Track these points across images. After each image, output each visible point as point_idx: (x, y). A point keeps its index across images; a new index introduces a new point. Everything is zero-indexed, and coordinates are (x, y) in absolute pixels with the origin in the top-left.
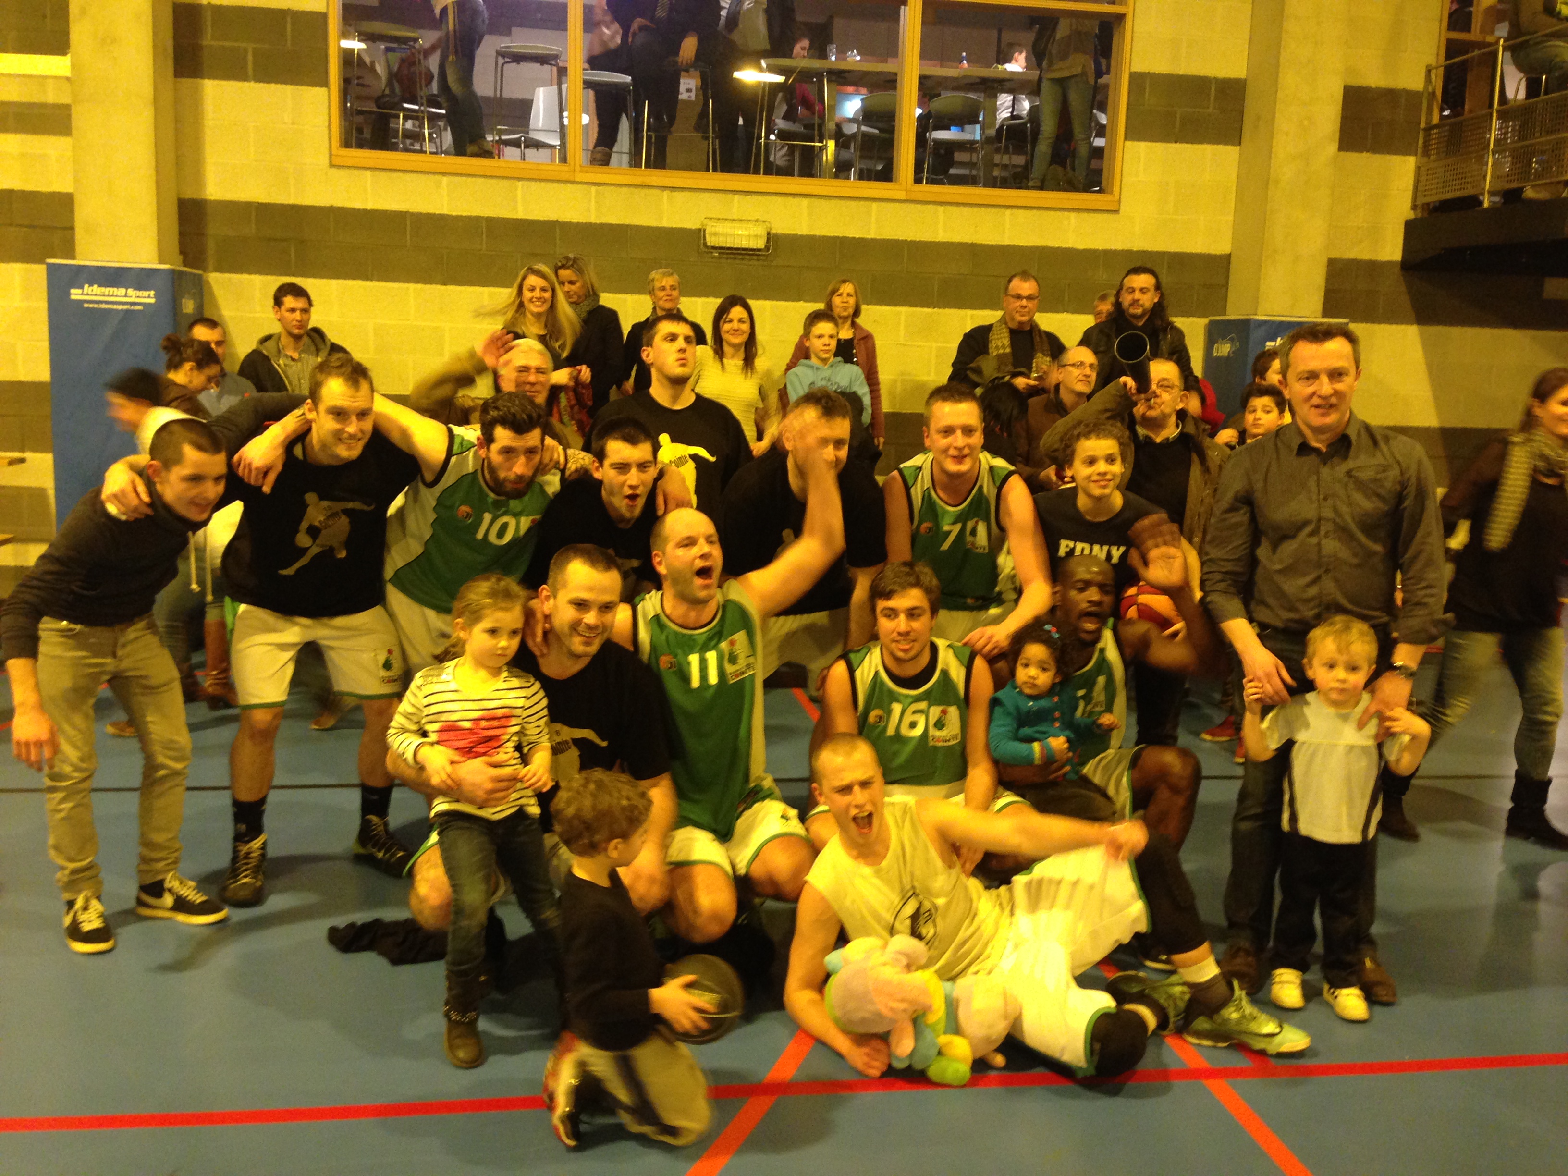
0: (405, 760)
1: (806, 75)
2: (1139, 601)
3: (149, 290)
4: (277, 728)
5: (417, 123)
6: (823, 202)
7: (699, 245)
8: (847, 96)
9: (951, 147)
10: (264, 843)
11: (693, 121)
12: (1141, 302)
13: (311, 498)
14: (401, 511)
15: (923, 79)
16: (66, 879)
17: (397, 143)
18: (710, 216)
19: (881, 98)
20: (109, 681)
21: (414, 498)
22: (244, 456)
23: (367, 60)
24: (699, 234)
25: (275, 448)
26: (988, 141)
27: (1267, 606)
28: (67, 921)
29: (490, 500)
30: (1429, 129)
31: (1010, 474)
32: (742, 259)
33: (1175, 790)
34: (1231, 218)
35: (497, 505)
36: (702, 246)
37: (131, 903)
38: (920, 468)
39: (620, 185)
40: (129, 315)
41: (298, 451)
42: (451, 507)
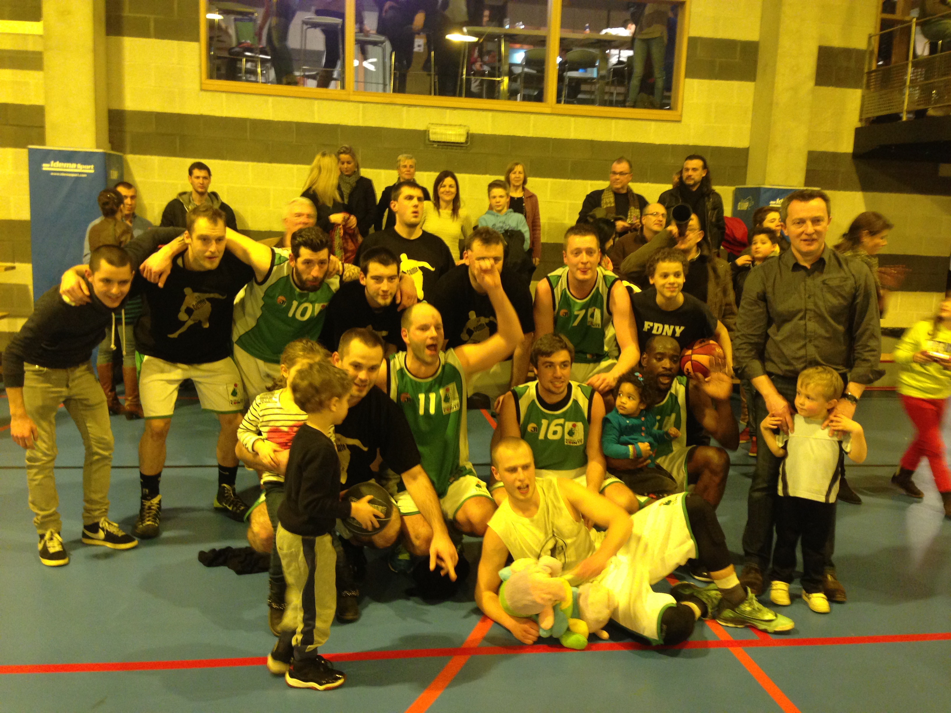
0: (247, 449)
1: (490, 38)
2: (693, 359)
3: (91, 164)
4: (167, 432)
5: (254, 64)
6: (501, 114)
7: (425, 141)
8: (516, 50)
9: (579, 81)
10: (160, 501)
11: (421, 65)
12: (692, 177)
13: (188, 291)
14: (243, 300)
15: (562, 41)
16: (39, 522)
17: (241, 77)
18: (432, 122)
19: (537, 51)
20: (65, 402)
21: (250, 292)
22: (147, 265)
23: (223, 25)
24: (425, 133)
25: (166, 260)
26: (602, 78)
27: (773, 362)
28: (40, 546)
29: (296, 293)
30: (870, 73)
31: (616, 280)
32: (452, 149)
33: (713, 472)
34: (749, 125)
35: (301, 296)
36: (427, 141)
37: (80, 536)
38: (560, 277)
39: (378, 103)
40: (78, 180)
41: (180, 262)
42: (273, 297)
